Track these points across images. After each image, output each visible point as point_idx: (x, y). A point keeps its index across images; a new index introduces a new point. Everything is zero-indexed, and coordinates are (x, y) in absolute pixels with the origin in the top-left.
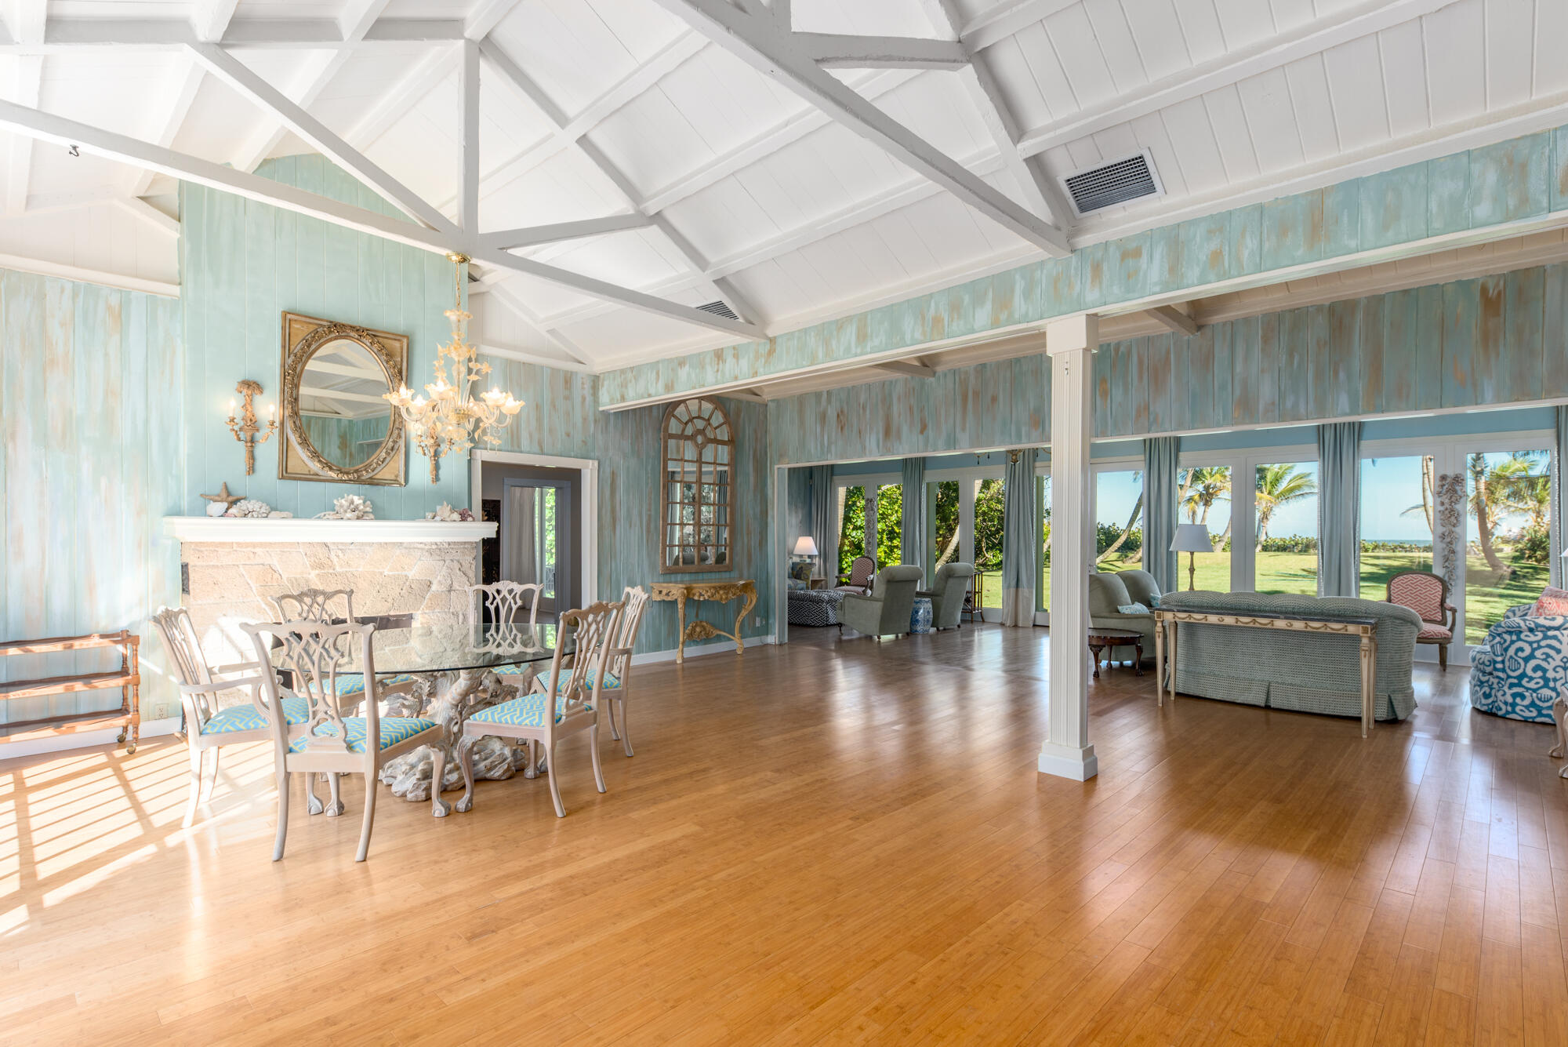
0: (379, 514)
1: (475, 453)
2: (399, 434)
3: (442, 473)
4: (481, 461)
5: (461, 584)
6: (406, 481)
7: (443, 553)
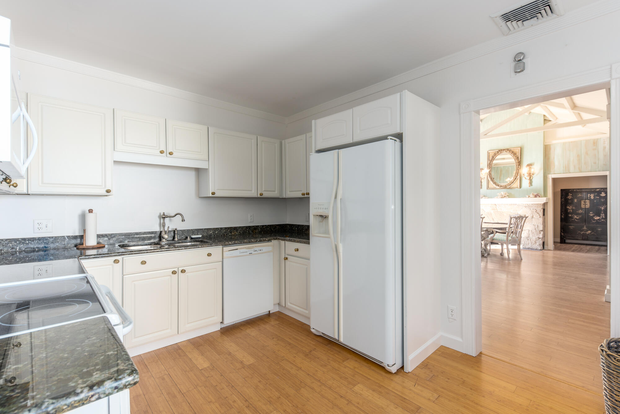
0: (509, 196)
1: (549, 176)
2: (518, 175)
3: (533, 184)
4: (552, 178)
5: (536, 216)
6: (520, 187)
7: (530, 207)
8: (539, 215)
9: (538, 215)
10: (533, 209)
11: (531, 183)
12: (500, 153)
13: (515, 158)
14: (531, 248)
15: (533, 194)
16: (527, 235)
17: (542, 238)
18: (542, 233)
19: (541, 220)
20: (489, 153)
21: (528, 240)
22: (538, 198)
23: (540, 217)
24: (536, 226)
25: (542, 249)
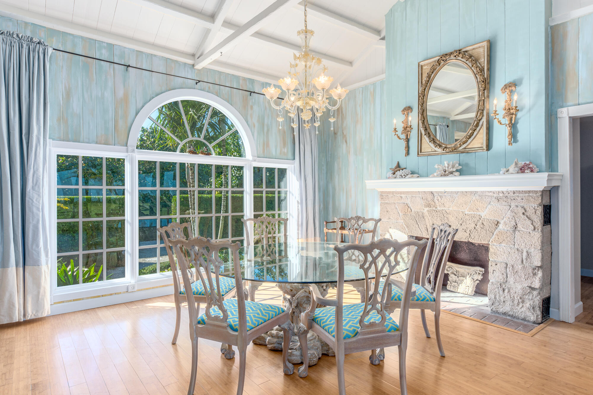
1: (561, 112)
2: (482, 113)
3: (519, 136)
4: (570, 117)
5: (525, 225)
6: (489, 147)
7: (509, 200)
8: (532, 224)
9: (529, 222)
10: (517, 206)
11: (513, 136)
12: (442, 62)
13: (475, 71)
14: (511, 313)
15: (516, 164)
16: (501, 277)
17: (541, 289)
18: (540, 274)
19: (536, 238)
20: (422, 66)
21: (504, 290)
22: (528, 175)
23: (534, 229)
24: (525, 254)
25: (540, 320)
